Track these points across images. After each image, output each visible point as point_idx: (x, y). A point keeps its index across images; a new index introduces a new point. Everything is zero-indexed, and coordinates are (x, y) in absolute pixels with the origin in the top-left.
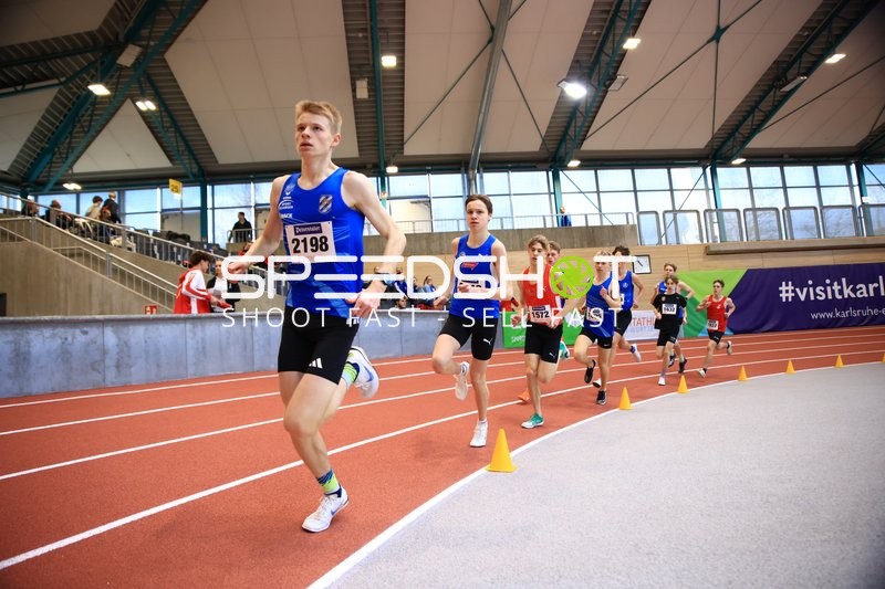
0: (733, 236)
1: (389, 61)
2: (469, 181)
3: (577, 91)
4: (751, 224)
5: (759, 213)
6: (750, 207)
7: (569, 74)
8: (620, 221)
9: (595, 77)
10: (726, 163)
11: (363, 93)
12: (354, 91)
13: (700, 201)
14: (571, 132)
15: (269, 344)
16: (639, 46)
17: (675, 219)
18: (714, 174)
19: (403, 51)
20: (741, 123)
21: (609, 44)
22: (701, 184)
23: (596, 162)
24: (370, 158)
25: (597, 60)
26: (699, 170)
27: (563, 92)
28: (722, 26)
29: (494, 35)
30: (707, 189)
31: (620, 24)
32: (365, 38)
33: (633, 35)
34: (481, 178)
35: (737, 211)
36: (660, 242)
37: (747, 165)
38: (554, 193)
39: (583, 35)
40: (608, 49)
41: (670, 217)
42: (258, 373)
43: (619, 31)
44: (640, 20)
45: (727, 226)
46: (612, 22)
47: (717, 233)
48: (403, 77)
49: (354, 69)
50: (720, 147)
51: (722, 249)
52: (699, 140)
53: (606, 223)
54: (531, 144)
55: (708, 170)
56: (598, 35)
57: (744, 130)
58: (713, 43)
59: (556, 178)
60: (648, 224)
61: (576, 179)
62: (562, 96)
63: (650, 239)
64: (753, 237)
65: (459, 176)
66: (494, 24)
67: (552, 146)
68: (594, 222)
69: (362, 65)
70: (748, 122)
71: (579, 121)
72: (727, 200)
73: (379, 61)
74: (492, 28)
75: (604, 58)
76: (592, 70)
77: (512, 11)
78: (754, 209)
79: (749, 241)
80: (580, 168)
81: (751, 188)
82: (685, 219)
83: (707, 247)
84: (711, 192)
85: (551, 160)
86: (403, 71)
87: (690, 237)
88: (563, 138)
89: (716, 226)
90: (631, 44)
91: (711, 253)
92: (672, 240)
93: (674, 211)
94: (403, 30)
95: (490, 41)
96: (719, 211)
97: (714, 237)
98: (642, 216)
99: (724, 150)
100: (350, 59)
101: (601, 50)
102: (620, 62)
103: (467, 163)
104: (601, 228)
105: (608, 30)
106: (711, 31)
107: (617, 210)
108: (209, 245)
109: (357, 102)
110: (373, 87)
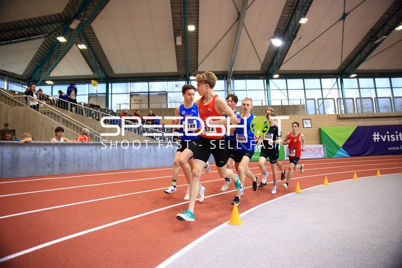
0: (350, 111)
1: (191, 28)
2: (228, 83)
3: (278, 43)
4: (359, 105)
5: (363, 100)
6: (359, 97)
7: (274, 35)
8: (297, 103)
9: (286, 36)
10: (348, 76)
11: (179, 42)
12: (175, 41)
13: (335, 94)
14: (275, 62)
15: (131, 156)
16: (307, 22)
17: (323, 102)
18: (342, 81)
19: (198, 24)
20: (355, 58)
21: (293, 21)
22: (336, 86)
23: (286, 76)
24: (183, 73)
25: (287, 28)
26: (335, 80)
27: (271, 43)
28: (346, 12)
29: (239, 17)
30: (338, 89)
31: (298, 12)
32: (181, 17)
33: (304, 17)
34: (233, 82)
35: (353, 99)
36: (316, 113)
37: (357, 77)
38: (267, 90)
39: (281, 17)
40: (292, 23)
41: (321, 101)
42: (125, 170)
43: (297, 15)
44: (307, 10)
45: (348, 106)
46: (294, 11)
47: (343, 109)
48: (198, 36)
49: (176, 32)
50: (345, 69)
51: (345, 116)
52: (335, 66)
53: (291, 104)
54: (256, 67)
55: (339, 80)
56: (288, 17)
57: (356, 61)
58: (342, 20)
59: (268, 83)
60: (310, 104)
61: (277, 83)
62: (271, 45)
63: (311, 112)
64: (360, 111)
65: (223, 81)
66: (240, 11)
67: (266, 68)
68: (285, 103)
69: (179, 30)
70: (358, 58)
71: (279, 56)
72: (348, 94)
73: (187, 28)
74: (239, 13)
75: (290, 28)
76: (285, 32)
77: (248, 5)
78: (361, 98)
79: (359, 112)
80: (279, 78)
81: (359, 88)
82: (328, 103)
83: (338, 116)
84: (340, 90)
85: (265, 74)
86: (198, 33)
87: (330, 111)
88: (271, 65)
89: (342, 106)
90: (303, 21)
91: (340, 118)
92: (322, 112)
93: (323, 99)
94: (198, 14)
95: (238, 19)
96: (344, 99)
97: (342, 111)
98: (307, 101)
99: (347, 70)
100: (174, 27)
101: (289, 24)
102: (298, 29)
103: (227, 75)
104: (289, 106)
105: (293, 15)
106: (341, 15)
107: (296, 98)
108: (109, 111)
109: (177, 47)
110: (184, 40)
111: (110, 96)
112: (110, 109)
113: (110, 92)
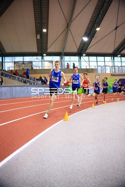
0: (117, 72)
1: (45, 30)
2: (61, 58)
3: (86, 39)
4: (121, 70)
5: (123, 67)
6: (121, 65)
7: (84, 35)
8: (93, 67)
9: (90, 36)
10: (116, 56)
11: (39, 37)
12: (37, 37)
13: (111, 64)
14: (84, 48)
15: (16, 92)
16: (100, 30)
17: (105, 68)
18: (114, 58)
19: (48, 28)
20: (120, 48)
21: (93, 29)
22: (111, 61)
23: (89, 55)
24: (40, 52)
25: (90, 32)
26: (111, 57)
27: (82, 39)
28: (117, 26)
29: (68, 26)
30: (112, 62)
31: (96, 25)
32: (39, 25)
33: (98, 27)
34: (64, 57)
35: (118, 66)
36: (102, 72)
37: (121, 57)
38: (80, 61)
39: (88, 27)
40: (93, 30)
41: (104, 67)
42: (14, 98)
43: (95, 26)
44: (100, 24)
45: (116, 70)
46: (94, 24)
47: (114, 71)
48: (48, 34)
49: (37, 32)
50: (115, 53)
51: (115, 74)
52: (111, 51)
53: (90, 68)
54: (75, 50)
55: (113, 57)
56: (91, 27)
57: (121, 49)
58: (115, 30)
59: (80, 58)
61: (84, 58)
62: (82, 40)
63: (100, 72)
65: (59, 57)
66: (68, 23)
67: (80, 51)
68: (88, 68)
69: (39, 31)
70: (122, 48)
71: (86, 46)
72: (116, 64)
73: (42, 30)
74: (68, 24)
75: (92, 32)
76: (89, 35)
77: (72, 20)
78: (122, 66)
79: (120, 73)
80: (85, 56)
81: (121, 62)
82: (107, 68)
83: (112, 74)
84: (113, 62)
85: (79, 54)
86: (48, 33)
87: (108, 71)
88: (82, 50)
89: (114, 69)
90: (98, 29)
91: (112, 75)
92: (104, 72)
93: (105, 66)
94: (48, 24)
95: (67, 27)
96: (114, 66)
97: (113, 72)
98: (98, 67)
99: (116, 53)
100: (36, 30)
101: (91, 30)
102: (95, 33)
103: (61, 54)
104: (89, 69)
105: (93, 26)
106: (115, 27)
107: (93, 65)
108: (4, 70)
109: (37, 39)
110: (41, 36)
111: (4, 63)
112: (4, 69)
113: (4, 61)
